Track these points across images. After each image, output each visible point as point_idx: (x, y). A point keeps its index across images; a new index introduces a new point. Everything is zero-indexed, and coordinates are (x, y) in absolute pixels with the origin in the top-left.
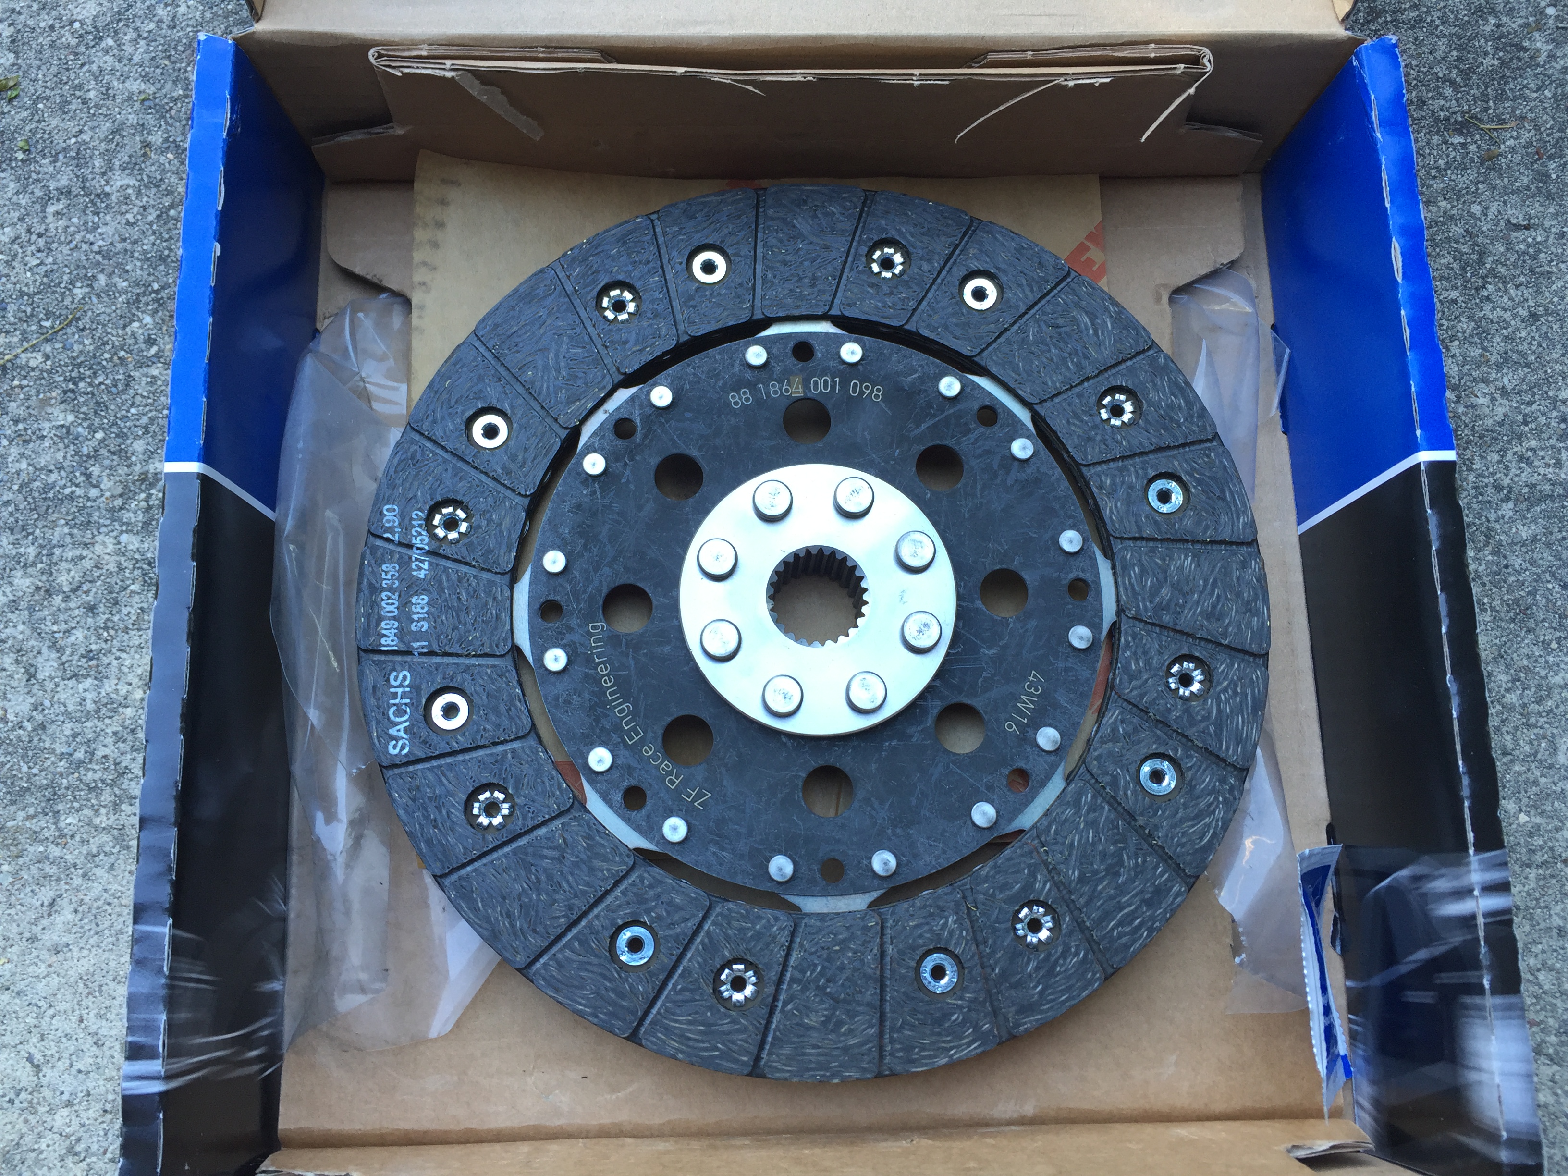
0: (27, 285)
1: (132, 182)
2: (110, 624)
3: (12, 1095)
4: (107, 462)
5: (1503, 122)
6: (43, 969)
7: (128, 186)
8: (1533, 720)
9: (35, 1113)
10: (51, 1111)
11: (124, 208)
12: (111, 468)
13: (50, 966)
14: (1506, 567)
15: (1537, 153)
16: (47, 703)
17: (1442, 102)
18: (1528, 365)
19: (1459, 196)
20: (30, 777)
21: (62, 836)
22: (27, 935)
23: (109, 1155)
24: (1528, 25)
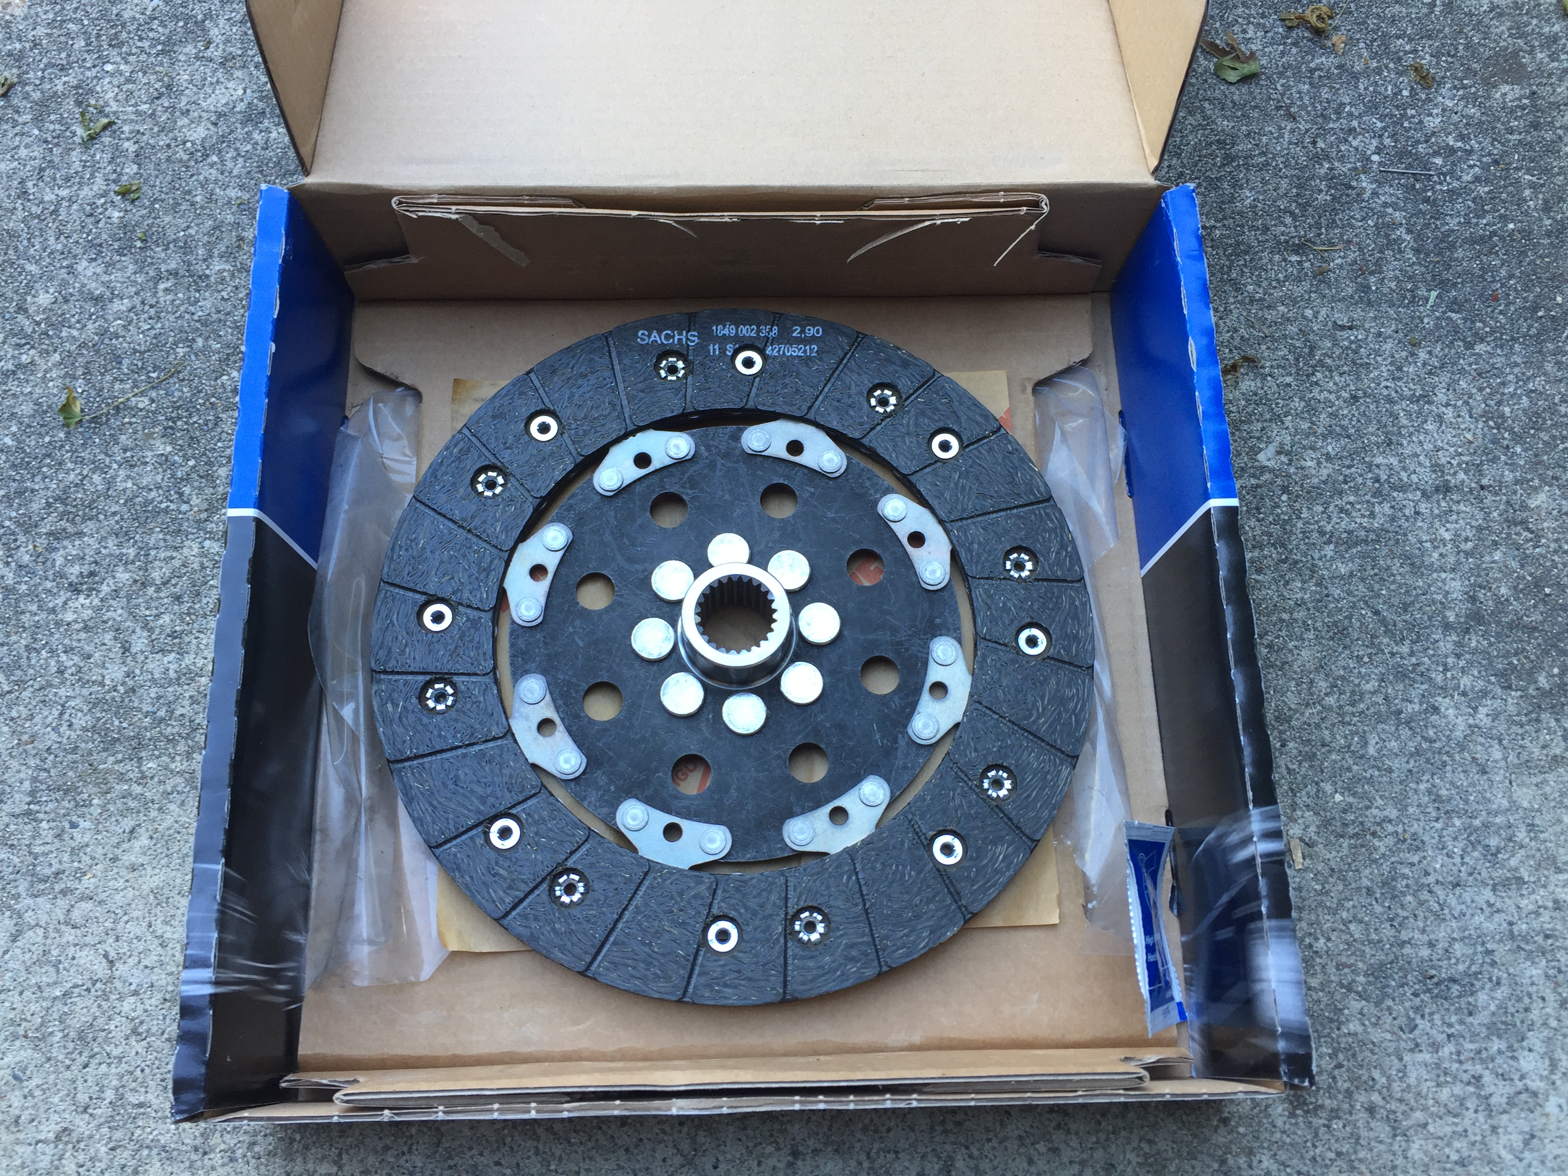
0: (139, 344)
1: (227, 267)
2: (192, 611)
3: (89, 984)
4: (196, 484)
5: (1333, 244)
6: (121, 883)
7: (224, 270)
8: (1347, 719)
9: (107, 1000)
10: (121, 999)
11: (220, 287)
12: (200, 488)
13: (127, 881)
14: (1327, 596)
15: (1360, 269)
16: (138, 672)
17: (1283, 229)
18: (1348, 437)
19: (1295, 302)
20: (120, 730)
21: (144, 777)
22: (110, 856)
23: (166, 1036)
24: (1355, 169)
